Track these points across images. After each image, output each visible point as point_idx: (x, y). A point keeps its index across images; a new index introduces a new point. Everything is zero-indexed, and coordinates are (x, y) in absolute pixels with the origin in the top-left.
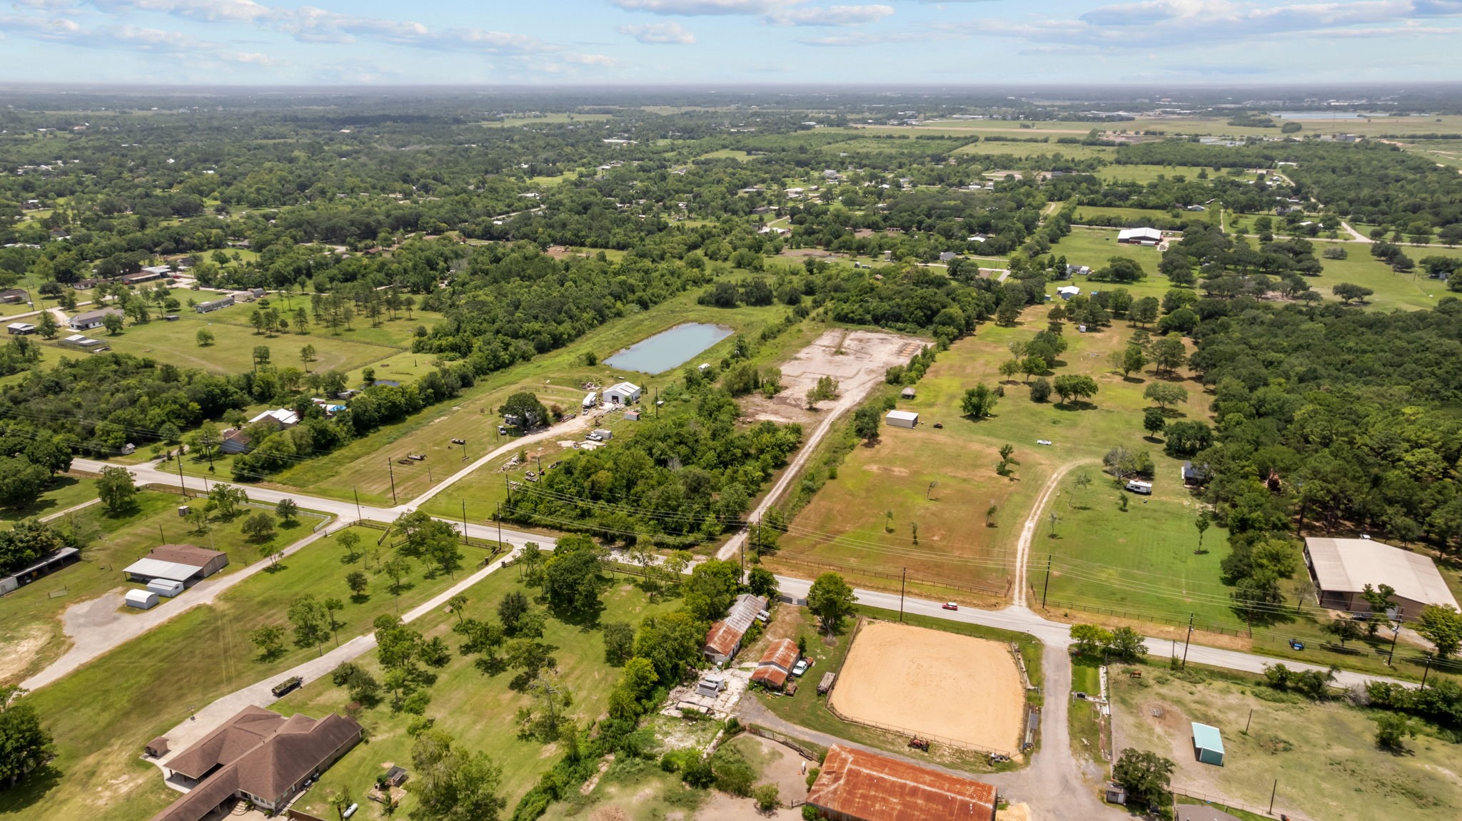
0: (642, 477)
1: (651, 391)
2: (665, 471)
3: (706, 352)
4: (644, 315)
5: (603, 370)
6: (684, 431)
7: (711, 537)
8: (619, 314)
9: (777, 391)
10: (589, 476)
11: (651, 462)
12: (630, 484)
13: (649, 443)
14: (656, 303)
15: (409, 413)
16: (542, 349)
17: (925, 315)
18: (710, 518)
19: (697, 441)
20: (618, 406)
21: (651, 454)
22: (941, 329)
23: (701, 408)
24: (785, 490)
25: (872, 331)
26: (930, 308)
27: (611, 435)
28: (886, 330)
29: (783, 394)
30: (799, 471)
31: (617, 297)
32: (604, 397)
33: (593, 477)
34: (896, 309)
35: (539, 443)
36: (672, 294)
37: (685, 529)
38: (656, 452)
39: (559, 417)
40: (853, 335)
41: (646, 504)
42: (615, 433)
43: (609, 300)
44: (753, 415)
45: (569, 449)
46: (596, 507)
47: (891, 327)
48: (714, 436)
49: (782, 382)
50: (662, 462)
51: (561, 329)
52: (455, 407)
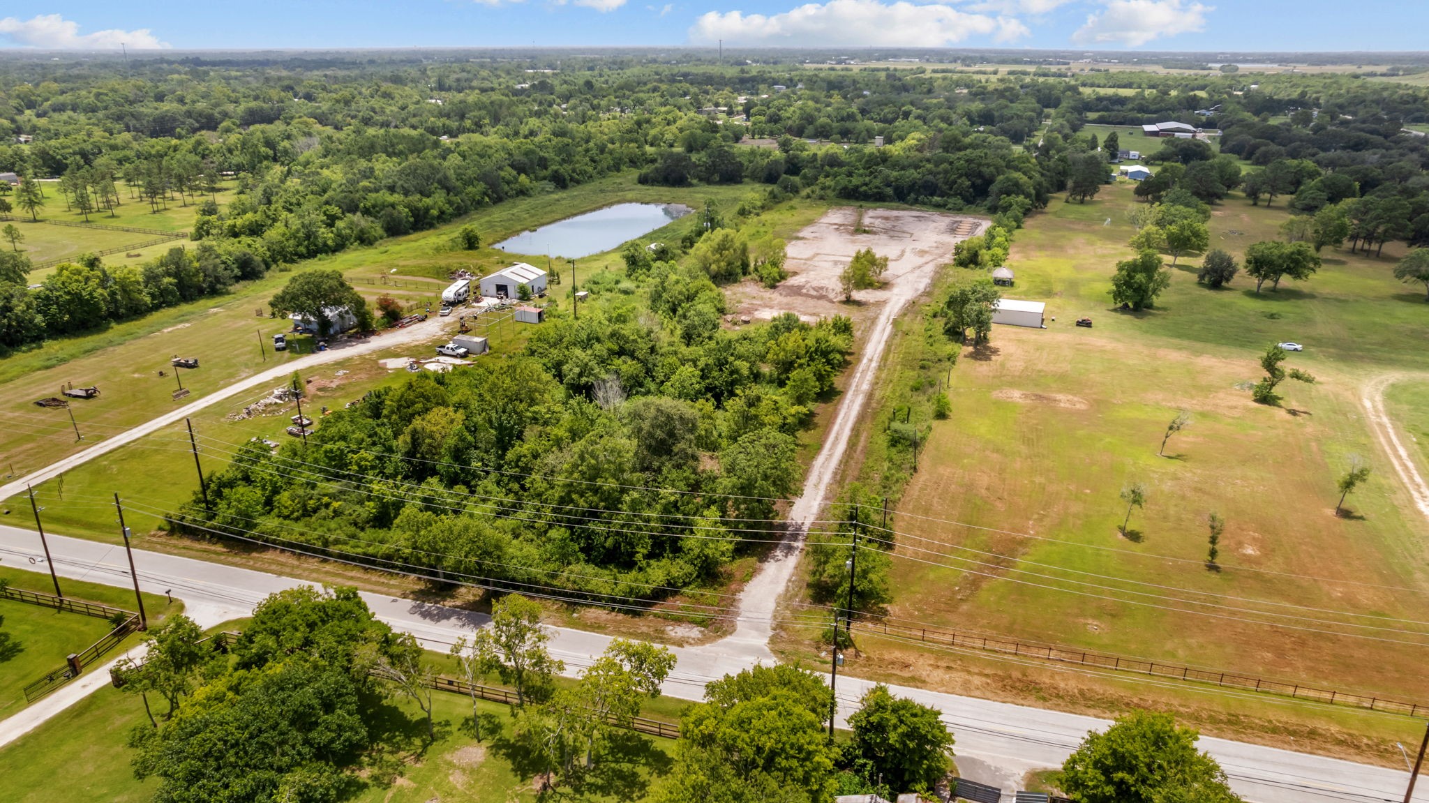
0: (535, 420)
1: (566, 281)
2: (589, 409)
3: (655, 232)
4: (560, 195)
5: (489, 255)
6: (627, 330)
7: (709, 573)
8: (523, 192)
9: (783, 277)
10: (409, 419)
11: (560, 392)
12: (507, 437)
13: (555, 354)
14: (578, 182)
15: (119, 318)
16: (395, 230)
17: (973, 185)
18: (706, 522)
19: (653, 350)
20: (507, 302)
21: (560, 376)
22: (1005, 199)
23: (656, 298)
24: (852, 445)
25: (897, 209)
26: (980, 175)
27: (485, 345)
28: (918, 207)
29: (792, 281)
30: (866, 405)
31: (520, 169)
32: (483, 290)
33: (417, 423)
34: (930, 177)
35: (340, 364)
36: (602, 174)
37: (642, 551)
38: (572, 371)
39: (393, 318)
40: (871, 213)
41: (541, 485)
42: (494, 343)
43: (508, 173)
44: (749, 311)
45: (399, 372)
46: (414, 495)
47: (924, 204)
48: (688, 338)
49: (787, 266)
50: (585, 390)
51: (427, 201)
52: (211, 308)
